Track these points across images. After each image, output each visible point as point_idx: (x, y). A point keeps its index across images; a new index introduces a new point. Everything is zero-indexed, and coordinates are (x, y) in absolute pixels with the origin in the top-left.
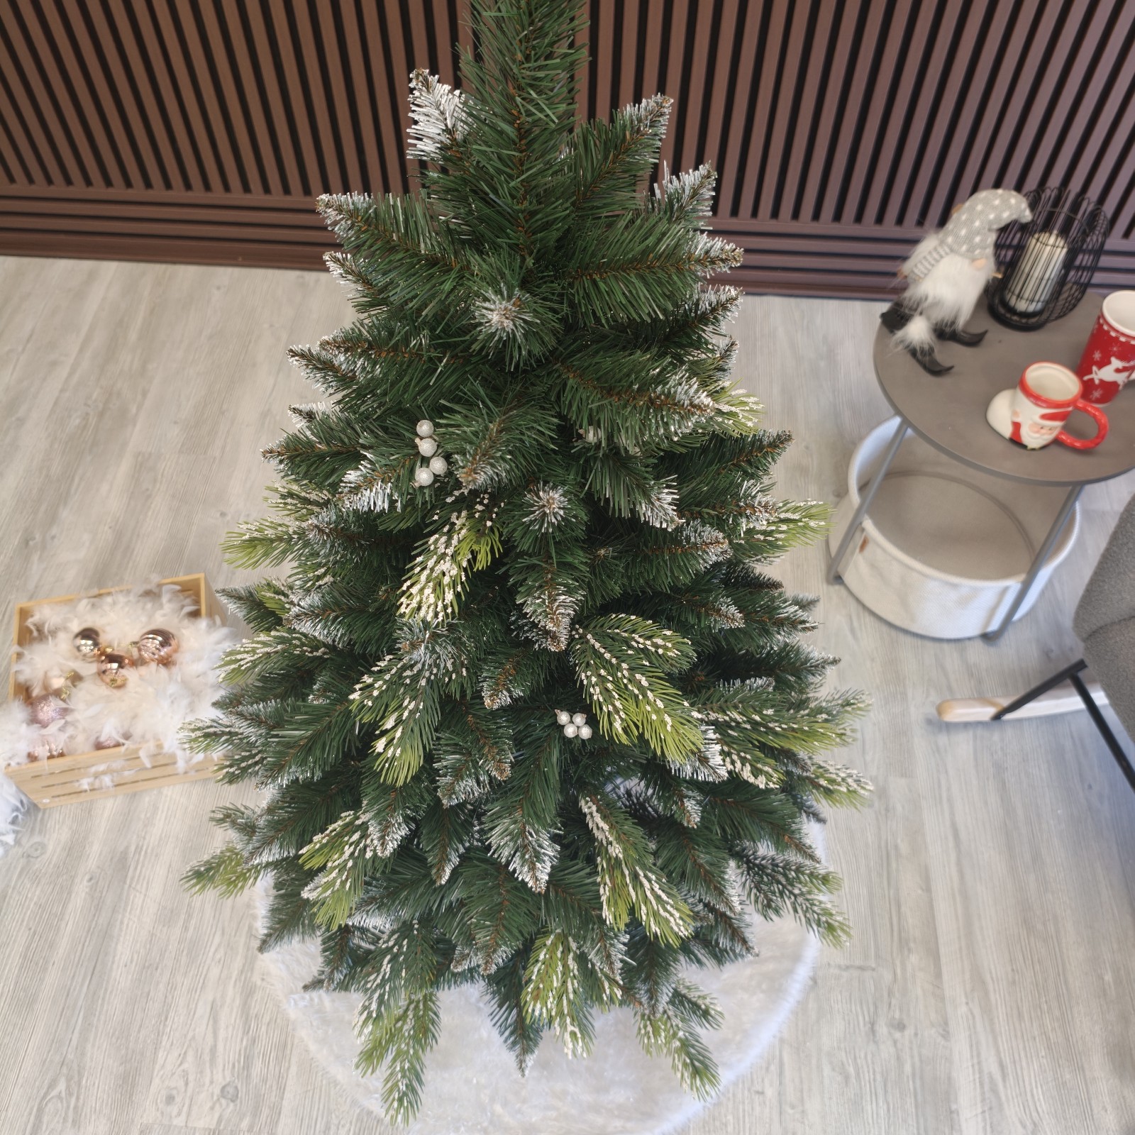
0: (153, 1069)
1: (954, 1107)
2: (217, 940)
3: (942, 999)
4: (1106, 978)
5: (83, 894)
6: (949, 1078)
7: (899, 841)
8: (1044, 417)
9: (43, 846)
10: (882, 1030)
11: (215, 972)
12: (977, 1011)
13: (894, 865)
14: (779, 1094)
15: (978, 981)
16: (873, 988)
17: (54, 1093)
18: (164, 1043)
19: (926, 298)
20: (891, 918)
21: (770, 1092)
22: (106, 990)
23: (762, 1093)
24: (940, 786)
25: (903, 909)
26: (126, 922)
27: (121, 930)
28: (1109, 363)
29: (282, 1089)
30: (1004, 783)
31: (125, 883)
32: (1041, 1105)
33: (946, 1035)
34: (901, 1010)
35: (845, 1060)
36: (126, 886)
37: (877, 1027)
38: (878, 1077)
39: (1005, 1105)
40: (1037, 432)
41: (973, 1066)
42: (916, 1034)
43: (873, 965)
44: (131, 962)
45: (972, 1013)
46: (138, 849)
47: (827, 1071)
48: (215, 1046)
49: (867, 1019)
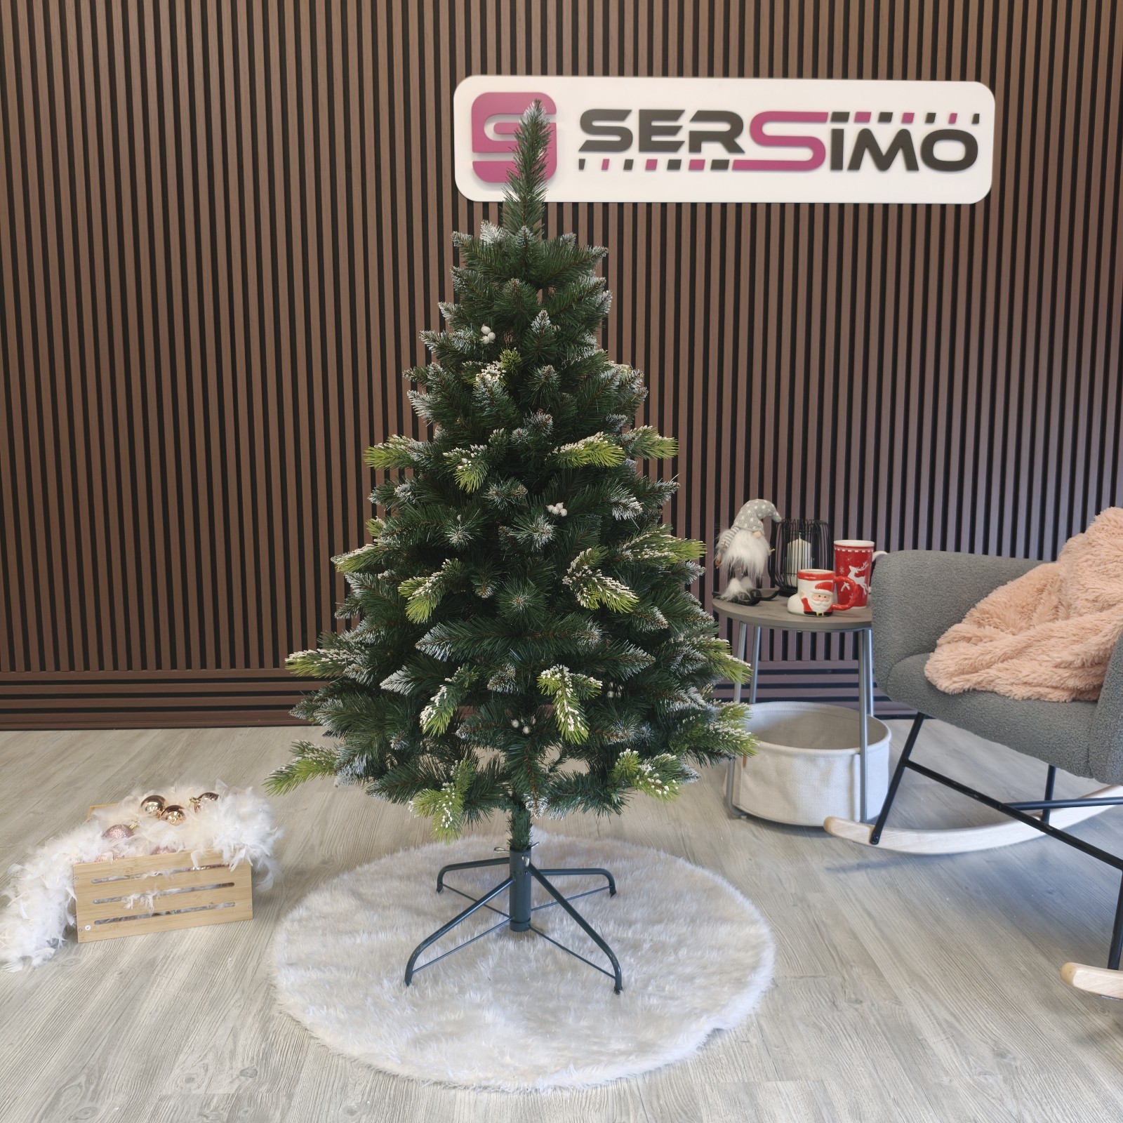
0: (174, 1065)
1: (920, 1038)
2: (236, 997)
3: (889, 987)
4: (1021, 969)
5: (113, 981)
6: (911, 1024)
7: (824, 919)
8: (818, 587)
9: (78, 961)
10: (842, 1004)
11: (235, 1012)
12: (920, 991)
13: (824, 929)
14: (763, 1041)
15: (914, 977)
16: (827, 985)
17: (76, 1083)
18: (185, 1051)
19: (733, 559)
20: (830, 953)
21: (754, 1041)
22: (130, 1027)
23: (748, 1041)
24: (847, 895)
25: (838, 948)
26: (152, 992)
27: (147, 996)
28: (849, 571)
29: (299, 1068)
30: (898, 891)
31: (153, 973)
32: (996, 1031)
33: (898, 1002)
34: (854, 993)
35: (815, 1021)
36: (154, 975)
37: (838, 1003)
38: (848, 1027)
39: (965, 1034)
40: (818, 600)
41: (928, 1016)
42: (873, 1005)
43: (824, 975)
44: (156, 1011)
45: (916, 991)
46: (166, 957)
47: (801, 1027)
48: (235, 1049)
49: (827, 1000)
